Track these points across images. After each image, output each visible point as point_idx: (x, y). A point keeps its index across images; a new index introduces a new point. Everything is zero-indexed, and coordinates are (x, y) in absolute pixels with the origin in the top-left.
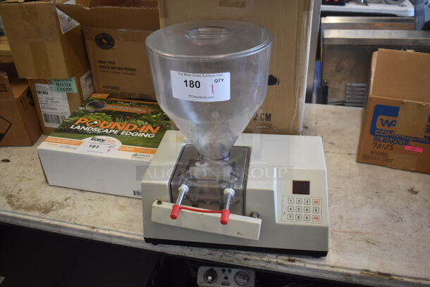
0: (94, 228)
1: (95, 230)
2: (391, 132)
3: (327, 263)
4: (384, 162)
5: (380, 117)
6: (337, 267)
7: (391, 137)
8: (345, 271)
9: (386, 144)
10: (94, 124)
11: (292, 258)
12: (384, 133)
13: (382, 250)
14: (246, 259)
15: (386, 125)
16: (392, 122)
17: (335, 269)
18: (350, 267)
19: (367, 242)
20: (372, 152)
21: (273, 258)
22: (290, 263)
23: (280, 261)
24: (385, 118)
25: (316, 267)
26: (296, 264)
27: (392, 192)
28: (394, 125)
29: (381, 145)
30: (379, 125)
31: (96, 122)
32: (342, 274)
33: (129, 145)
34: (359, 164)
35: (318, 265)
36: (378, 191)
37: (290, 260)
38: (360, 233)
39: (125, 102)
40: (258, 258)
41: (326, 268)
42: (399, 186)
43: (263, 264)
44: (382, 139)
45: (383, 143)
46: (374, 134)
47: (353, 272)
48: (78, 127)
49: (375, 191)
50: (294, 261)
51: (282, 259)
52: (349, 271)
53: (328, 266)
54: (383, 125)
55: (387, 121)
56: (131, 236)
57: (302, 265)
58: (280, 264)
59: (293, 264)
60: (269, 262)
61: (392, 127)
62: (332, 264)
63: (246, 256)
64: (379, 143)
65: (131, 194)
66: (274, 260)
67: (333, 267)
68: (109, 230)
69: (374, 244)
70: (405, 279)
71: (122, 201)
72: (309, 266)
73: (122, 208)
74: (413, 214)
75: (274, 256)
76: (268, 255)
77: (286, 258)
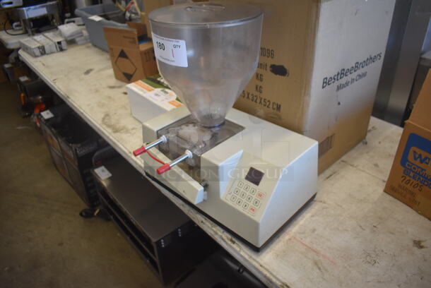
2: (423, 170)
3: (258, 260)
4: (410, 202)
5: (413, 149)
6: (264, 267)
7: (422, 176)
8: (268, 275)
9: (415, 182)
11: (234, 239)
12: (415, 168)
13: (322, 278)
14: (202, 222)
15: (419, 160)
16: (426, 158)
17: (261, 269)
18: (275, 274)
19: (316, 263)
20: (400, 186)
21: (220, 231)
22: (230, 243)
23: (224, 237)
24: (419, 151)
25: (247, 257)
26: (234, 246)
27: (393, 234)
28: (427, 164)
29: (410, 180)
30: (410, 157)
32: (265, 276)
34: (385, 194)
35: (250, 257)
36: (379, 226)
37: (231, 240)
38: (317, 252)
40: (210, 226)
41: (254, 263)
42: (407, 232)
43: (213, 233)
44: (412, 174)
45: (412, 180)
46: (404, 167)
47: (274, 280)
49: (375, 225)
50: (234, 242)
51: (226, 236)
52: (271, 277)
53: (258, 262)
54: (415, 159)
55: (420, 155)
57: (238, 249)
58: (223, 240)
59: (232, 244)
60: (216, 233)
61: (424, 164)
62: (262, 263)
64: (408, 178)
66: (220, 234)
67: (261, 266)
69: (320, 269)
72: (242, 253)
74: (394, 265)
75: (222, 230)
76: (218, 228)
77: (230, 236)
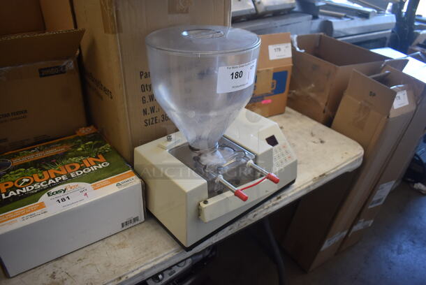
0: (120, 278)
1: (123, 279)
10: (26, 183)
11: (279, 196)
14: (255, 215)
17: (302, 188)
22: (279, 200)
23: (274, 203)
25: (293, 193)
26: (283, 198)
31: (25, 180)
33: (97, 181)
35: (293, 191)
37: (278, 198)
39: (30, 150)
40: (262, 209)
47: (310, 184)
48: (12, 193)
50: (280, 198)
51: (274, 200)
56: (162, 260)
57: (286, 197)
63: (254, 213)
65: (120, 228)
66: (271, 204)
68: (138, 269)
70: (332, 172)
71: (115, 241)
72: (290, 195)
73: (122, 245)
75: (268, 202)
76: (266, 203)
77: (275, 198)
